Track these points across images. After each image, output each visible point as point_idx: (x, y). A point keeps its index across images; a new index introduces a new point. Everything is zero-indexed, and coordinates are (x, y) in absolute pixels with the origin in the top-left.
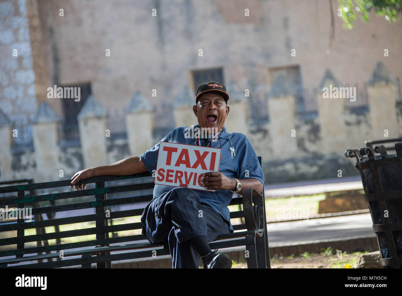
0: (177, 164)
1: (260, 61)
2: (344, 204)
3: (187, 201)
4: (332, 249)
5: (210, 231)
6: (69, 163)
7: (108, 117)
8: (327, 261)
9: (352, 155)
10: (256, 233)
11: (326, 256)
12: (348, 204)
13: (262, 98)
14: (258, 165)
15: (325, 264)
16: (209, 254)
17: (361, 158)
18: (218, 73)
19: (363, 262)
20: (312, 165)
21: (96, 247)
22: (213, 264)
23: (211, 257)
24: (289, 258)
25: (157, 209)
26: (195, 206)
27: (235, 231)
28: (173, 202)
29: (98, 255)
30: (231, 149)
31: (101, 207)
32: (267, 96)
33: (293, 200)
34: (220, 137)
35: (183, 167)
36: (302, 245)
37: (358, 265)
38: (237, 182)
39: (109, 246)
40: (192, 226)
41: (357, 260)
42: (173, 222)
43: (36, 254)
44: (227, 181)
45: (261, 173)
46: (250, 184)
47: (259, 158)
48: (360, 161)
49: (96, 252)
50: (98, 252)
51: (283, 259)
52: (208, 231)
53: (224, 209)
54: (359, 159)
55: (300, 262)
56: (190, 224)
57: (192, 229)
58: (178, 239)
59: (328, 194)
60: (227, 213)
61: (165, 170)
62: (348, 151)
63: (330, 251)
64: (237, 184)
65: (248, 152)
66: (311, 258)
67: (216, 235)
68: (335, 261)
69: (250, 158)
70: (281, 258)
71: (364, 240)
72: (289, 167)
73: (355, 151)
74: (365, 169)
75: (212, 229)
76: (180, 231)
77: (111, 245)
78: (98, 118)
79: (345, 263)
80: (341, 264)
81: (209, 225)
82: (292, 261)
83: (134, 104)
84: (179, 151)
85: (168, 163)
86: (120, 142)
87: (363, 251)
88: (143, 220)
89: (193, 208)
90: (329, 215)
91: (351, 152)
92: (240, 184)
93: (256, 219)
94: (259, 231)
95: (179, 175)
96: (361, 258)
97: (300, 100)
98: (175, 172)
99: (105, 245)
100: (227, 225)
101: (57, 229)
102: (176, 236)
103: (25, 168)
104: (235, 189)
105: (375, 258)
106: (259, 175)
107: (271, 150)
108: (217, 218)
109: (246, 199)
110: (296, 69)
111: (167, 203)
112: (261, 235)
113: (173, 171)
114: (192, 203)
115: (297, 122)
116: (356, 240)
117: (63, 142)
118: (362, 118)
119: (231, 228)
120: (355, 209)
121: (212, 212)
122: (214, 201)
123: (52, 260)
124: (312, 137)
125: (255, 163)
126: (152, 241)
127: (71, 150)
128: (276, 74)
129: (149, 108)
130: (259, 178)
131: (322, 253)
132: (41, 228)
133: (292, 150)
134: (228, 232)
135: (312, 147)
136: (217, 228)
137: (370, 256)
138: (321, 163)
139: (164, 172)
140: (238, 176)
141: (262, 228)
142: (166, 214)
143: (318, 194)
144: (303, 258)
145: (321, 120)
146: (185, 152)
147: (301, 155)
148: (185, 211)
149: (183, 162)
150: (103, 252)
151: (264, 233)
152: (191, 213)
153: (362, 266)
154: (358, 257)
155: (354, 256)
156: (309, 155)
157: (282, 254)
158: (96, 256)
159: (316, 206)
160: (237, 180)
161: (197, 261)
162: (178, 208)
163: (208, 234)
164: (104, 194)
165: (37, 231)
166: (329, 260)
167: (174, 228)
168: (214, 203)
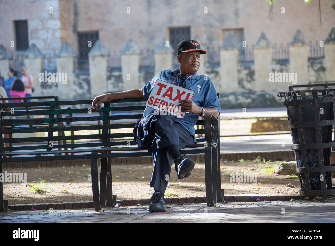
0: (164, 96)
1: (217, 24)
2: (269, 126)
3: (166, 120)
4: (261, 157)
5: (181, 142)
6: (80, 85)
7: (109, 56)
8: (257, 166)
9: (282, 96)
10: (212, 145)
11: (257, 163)
12: (272, 126)
13: (216, 49)
14: (217, 99)
15: (256, 168)
16: (179, 158)
17: (288, 98)
18: (187, 30)
19: (281, 168)
20: (247, 98)
21: (101, 147)
22: (181, 164)
23: (180, 159)
24: (231, 162)
25: (145, 124)
26: (171, 124)
27: (198, 143)
28: (157, 120)
29: (102, 153)
30: (198, 86)
31: (107, 120)
32: (219, 48)
33: (234, 121)
34: (192, 78)
35: (166, 99)
36: (240, 154)
37: (278, 170)
38: (202, 109)
39: (110, 147)
40: (169, 138)
41: (277, 166)
42: (156, 134)
43: (57, 149)
44: (196, 107)
45: (218, 105)
46: (211, 111)
47: (217, 93)
48: (287, 100)
49: (102, 151)
50: (103, 151)
51: (226, 163)
52: (179, 141)
53: (190, 127)
54: (287, 98)
55: (238, 165)
56: (167, 136)
57: (168, 140)
58: (158, 146)
59: (258, 118)
60: (193, 130)
61: (155, 98)
62: (280, 92)
63: (259, 159)
64: (202, 111)
65: (211, 89)
66: (245, 163)
67: (185, 145)
68: (262, 166)
69: (212, 93)
70: (225, 162)
71: (283, 152)
72: (231, 98)
73: (284, 93)
74: (291, 106)
75: (182, 141)
76: (160, 141)
77: (112, 147)
78: (103, 56)
79: (269, 167)
80: (266, 168)
81: (180, 138)
82: (232, 164)
83: (128, 48)
84: (167, 88)
85: (158, 94)
86: (116, 73)
87: (281, 160)
88: (135, 131)
89: (170, 126)
90: (259, 133)
91: (281, 93)
92: (204, 110)
93: (213, 136)
94: (214, 144)
95: (163, 103)
96: (280, 165)
97: (242, 52)
98: (161, 100)
99: (108, 147)
100: (192, 138)
101: (72, 133)
102: (157, 144)
103: (50, 87)
104: (201, 114)
105: (290, 166)
106: (217, 106)
107: (220, 86)
108: (185, 133)
109: (207, 122)
110: (241, 30)
111: (152, 121)
112: (215, 147)
113: (159, 100)
114: (169, 122)
115: (239, 68)
116: (277, 152)
117: (77, 71)
118: (284, 67)
119: (195, 141)
120: (276, 131)
121: (183, 129)
122: (184, 121)
123: (68, 154)
124: (249, 79)
125: (215, 97)
126: (140, 146)
127: (83, 77)
128: (227, 34)
129: (138, 52)
130: (217, 108)
131: (253, 160)
132: (61, 132)
133: (235, 86)
134: (193, 143)
135: (248, 86)
136: (185, 140)
137: (287, 164)
138: (253, 96)
139: (154, 99)
140: (203, 105)
141: (216, 142)
142: (151, 129)
143: (251, 118)
144: (240, 163)
145: (256, 67)
146: (171, 89)
147: (241, 90)
148: (164, 127)
149: (168, 95)
150: (106, 152)
151: (217, 145)
152: (168, 129)
153: (281, 171)
154: (278, 164)
155: (276, 163)
156: (246, 91)
157: (226, 159)
158: (101, 153)
159: (250, 127)
160: (203, 108)
161: (171, 162)
162: (160, 125)
163: (179, 144)
164: (109, 112)
165: (59, 134)
166: (259, 165)
167: (156, 139)
168: (184, 123)
